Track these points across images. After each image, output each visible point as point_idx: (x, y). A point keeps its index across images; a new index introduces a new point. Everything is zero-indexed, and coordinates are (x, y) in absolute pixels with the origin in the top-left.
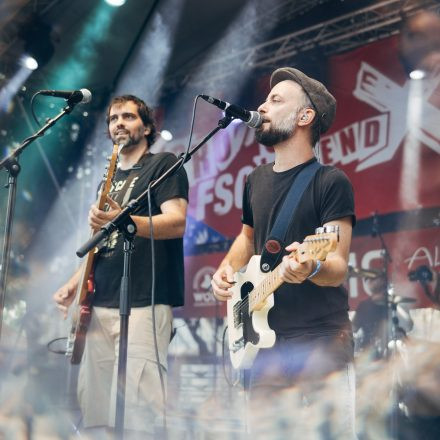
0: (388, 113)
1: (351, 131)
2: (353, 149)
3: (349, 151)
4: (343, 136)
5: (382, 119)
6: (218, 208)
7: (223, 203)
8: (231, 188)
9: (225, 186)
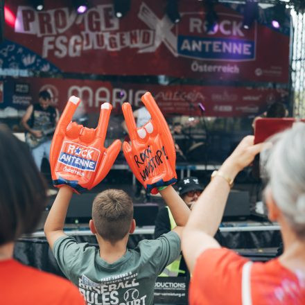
0: (154, 30)
1: (135, 33)
2: (136, 42)
3: (134, 42)
4: (131, 34)
5: (152, 32)
6: (57, 53)
7: (61, 52)
8: (67, 44)
9: (62, 42)
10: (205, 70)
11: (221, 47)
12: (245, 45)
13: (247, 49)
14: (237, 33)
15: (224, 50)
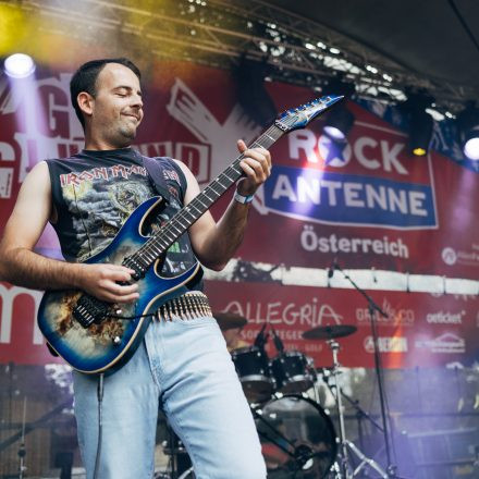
0: (209, 146)
1: (163, 149)
5: (203, 151)
10: (334, 250)
11: (362, 195)
12: (414, 195)
13: (419, 204)
14: (392, 166)
15: (371, 205)
